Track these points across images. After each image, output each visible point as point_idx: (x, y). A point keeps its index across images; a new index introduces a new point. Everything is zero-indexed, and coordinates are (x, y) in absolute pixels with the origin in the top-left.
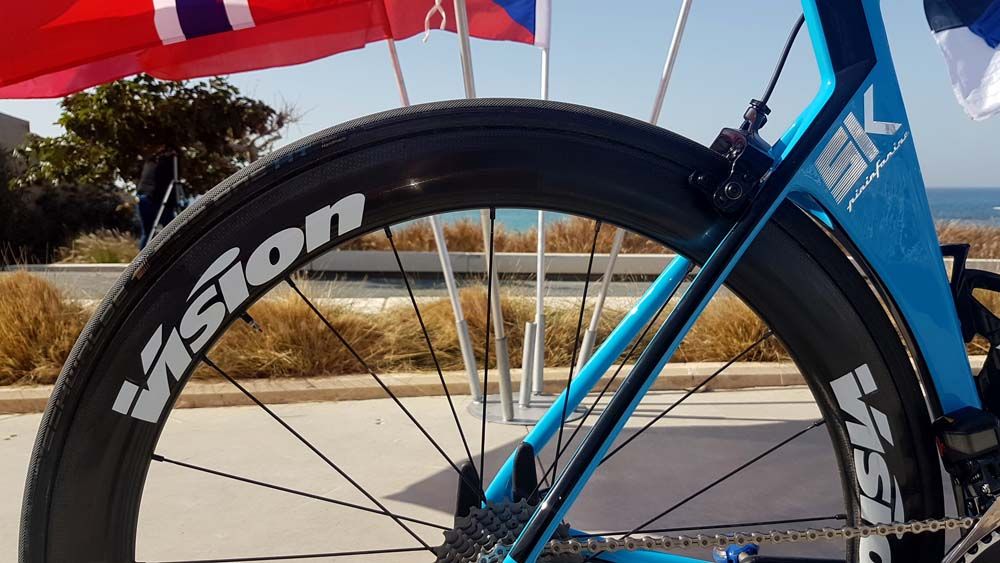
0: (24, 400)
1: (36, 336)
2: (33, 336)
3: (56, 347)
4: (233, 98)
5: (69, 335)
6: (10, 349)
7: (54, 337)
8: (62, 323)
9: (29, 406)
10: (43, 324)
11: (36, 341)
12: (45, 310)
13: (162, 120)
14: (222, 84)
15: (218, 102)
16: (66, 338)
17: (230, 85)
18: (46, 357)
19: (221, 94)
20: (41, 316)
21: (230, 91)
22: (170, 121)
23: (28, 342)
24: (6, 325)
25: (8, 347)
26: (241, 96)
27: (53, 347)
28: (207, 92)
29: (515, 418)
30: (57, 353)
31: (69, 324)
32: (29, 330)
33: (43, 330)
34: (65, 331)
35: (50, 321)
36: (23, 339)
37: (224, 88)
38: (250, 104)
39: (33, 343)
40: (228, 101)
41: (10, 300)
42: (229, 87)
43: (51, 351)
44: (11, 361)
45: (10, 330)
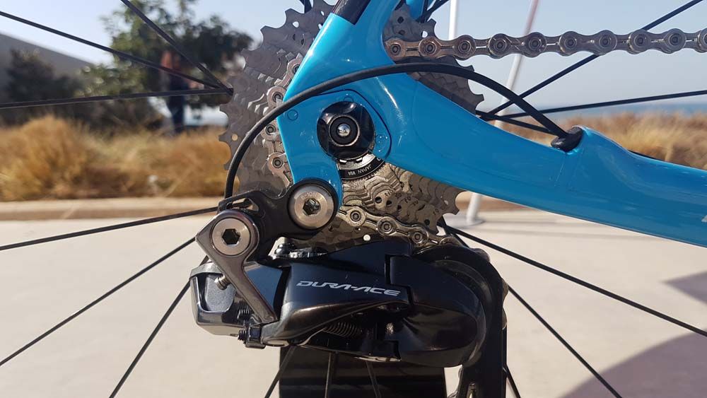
1: (57, 163)
2: (54, 164)
3: (71, 172)
5: (80, 162)
6: (38, 174)
7: (68, 165)
8: (76, 154)
9: (50, 215)
10: (62, 155)
16: (78, 166)
20: (60, 150)
23: (51, 169)
24: (35, 156)
27: (68, 172)
30: (72, 176)
31: (81, 155)
32: (53, 157)
34: (77, 160)
36: (47, 165)
39: (55, 169)
43: (67, 175)
44: (38, 182)
45: (37, 159)
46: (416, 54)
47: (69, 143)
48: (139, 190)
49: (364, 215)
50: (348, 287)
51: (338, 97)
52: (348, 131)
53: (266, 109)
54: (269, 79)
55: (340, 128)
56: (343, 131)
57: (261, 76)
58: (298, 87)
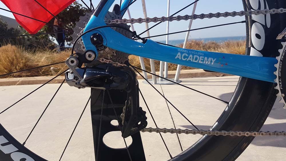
0: (10, 82)
1: (13, 63)
2: (12, 63)
3: (19, 66)
4: (81, 8)
5: (23, 63)
6: (6, 67)
7: (18, 64)
8: (21, 59)
9: (11, 84)
10: (15, 60)
11: (13, 64)
12: (16, 56)
13: (60, 15)
14: (77, 3)
15: (76, 9)
16: (22, 64)
17: (79, 3)
18: (16, 69)
19: (77, 7)
20: (14, 57)
21: (80, 5)
22: (62, 16)
23: (11, 65)
24: (4, 60)
25: (5, 67)
26: (83, 7)
27: (18, 66)
28: (73, 6)
29: (157, 83)
30: (19, 68)
31: (23, 60)
32: (11, 61)
33: (15, 62)
34: (21, 62)
35: (17, 59)
36: (9, 64)
37: (78, 5)
38: (85, 9)
39: (12, 65)
40: (79, 9)
41: (6, 53)
42: (79, 4)
43: (17, 67)
44: (6, 71)
45: (5, 61)
46: (114, 23)
47: (18, 55)
48: (46, 73)
49: (105, 60)
50: (98, 72)
51: (94, 32)
52: (96, 39)
53: (79, 35)
54: (81, 28)
55: (94, 39)
56: (95, 39)
57: (80, 28)
58: (86, 30)
